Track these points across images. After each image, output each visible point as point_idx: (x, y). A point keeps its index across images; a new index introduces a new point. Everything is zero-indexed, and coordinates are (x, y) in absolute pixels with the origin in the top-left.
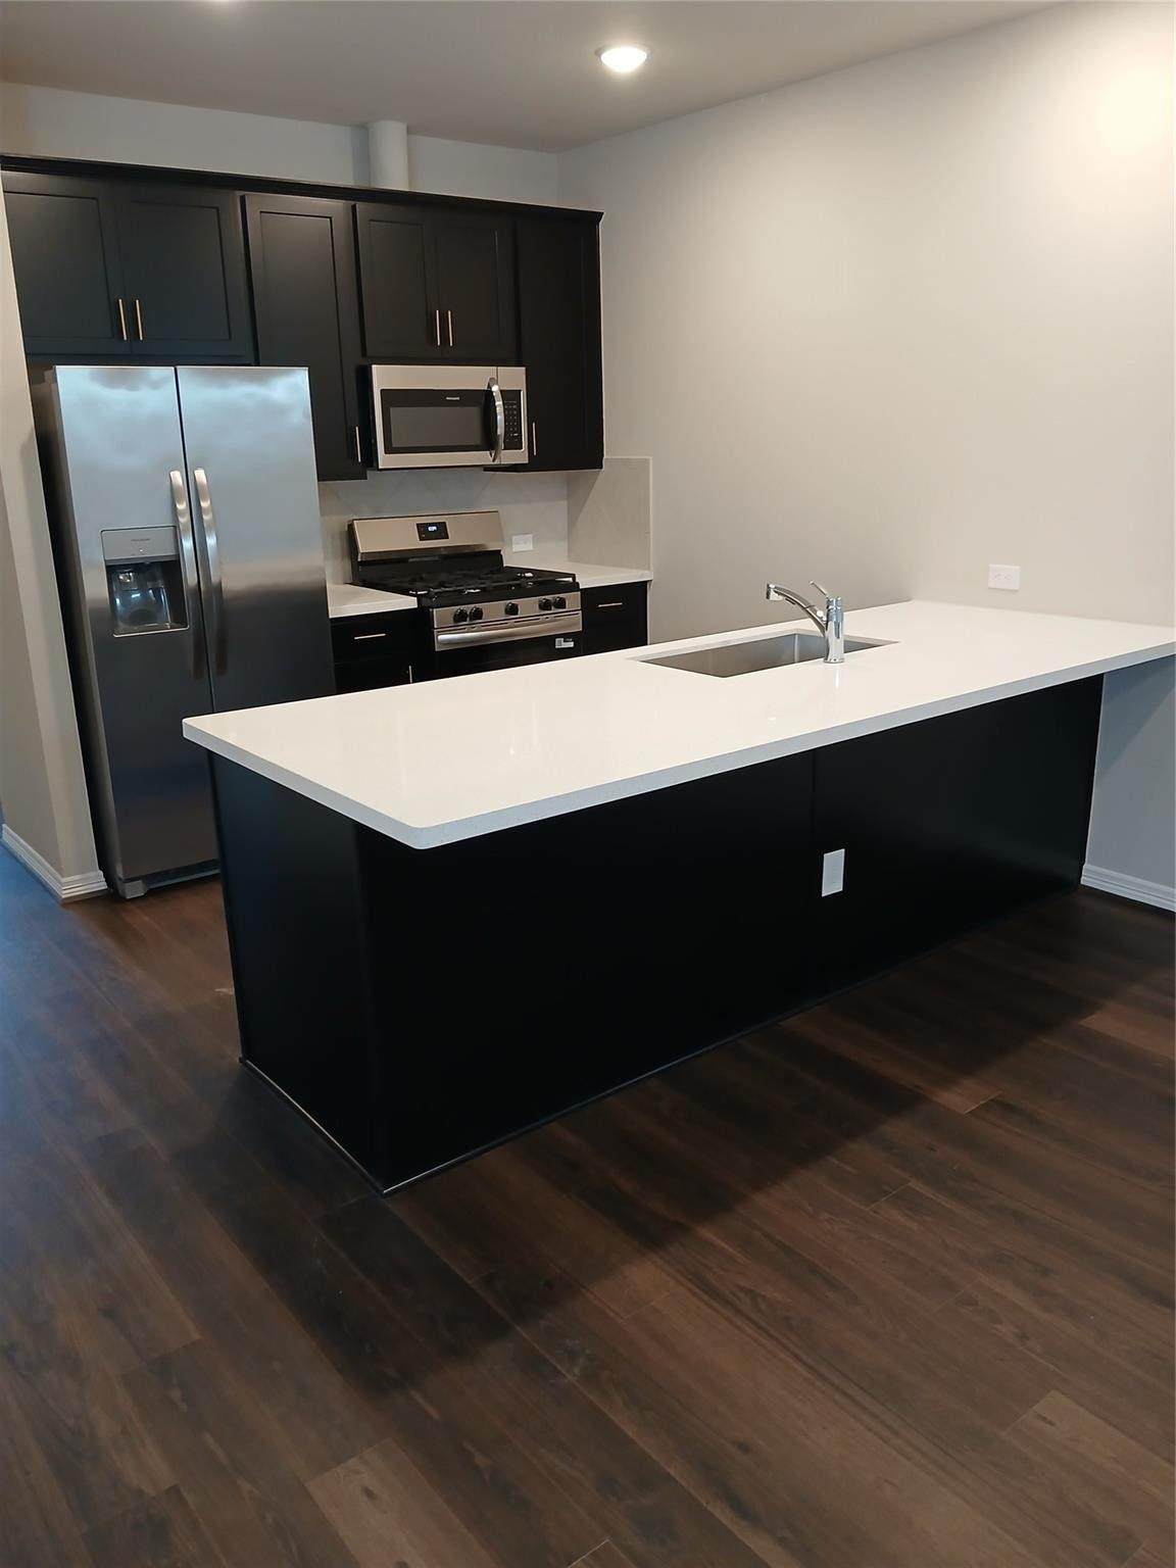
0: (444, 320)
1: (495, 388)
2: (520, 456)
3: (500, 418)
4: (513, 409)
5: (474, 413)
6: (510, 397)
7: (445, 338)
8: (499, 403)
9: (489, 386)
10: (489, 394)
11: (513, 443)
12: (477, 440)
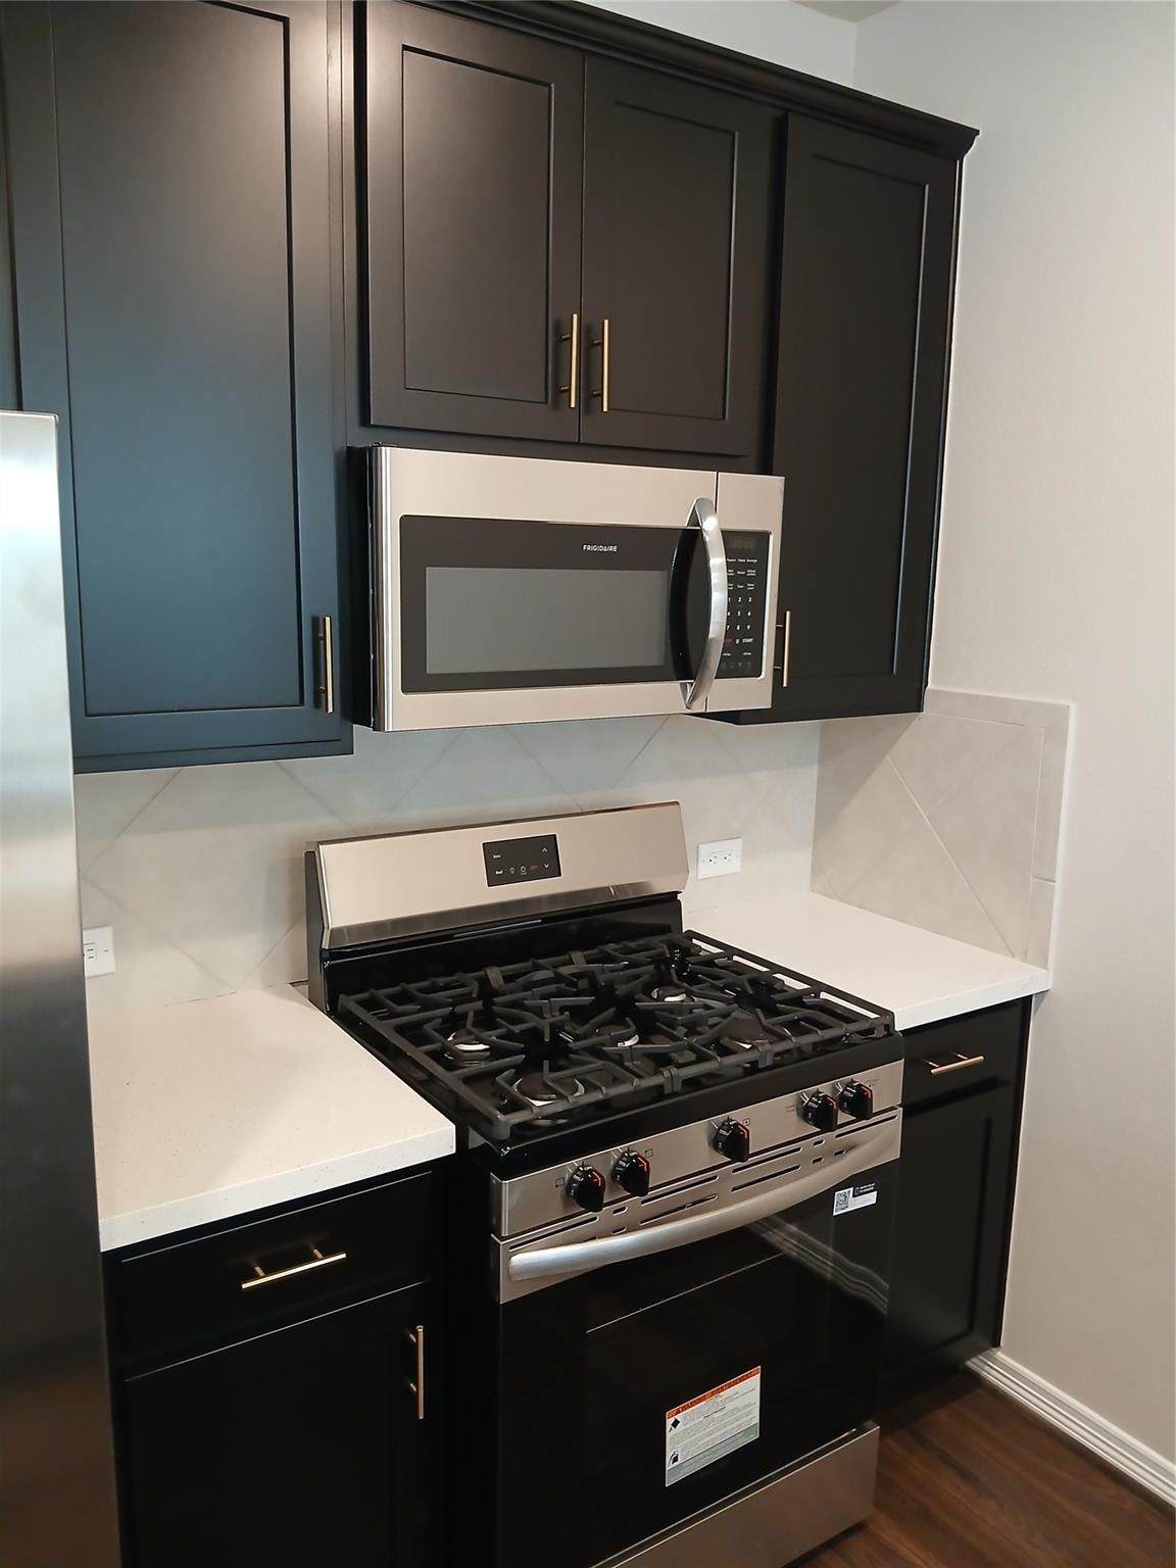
0: (590, 344)
1: (711, 526)
2: (755, 693)
3: (719, 598)
4: (746, 579)
5: (649, 587)
6: (744, 547)
7: (589, 394)
8: (717, 562)
9: (695, 520)
10: (690, 540)
11: (742, 663)
12: (653, 651)
